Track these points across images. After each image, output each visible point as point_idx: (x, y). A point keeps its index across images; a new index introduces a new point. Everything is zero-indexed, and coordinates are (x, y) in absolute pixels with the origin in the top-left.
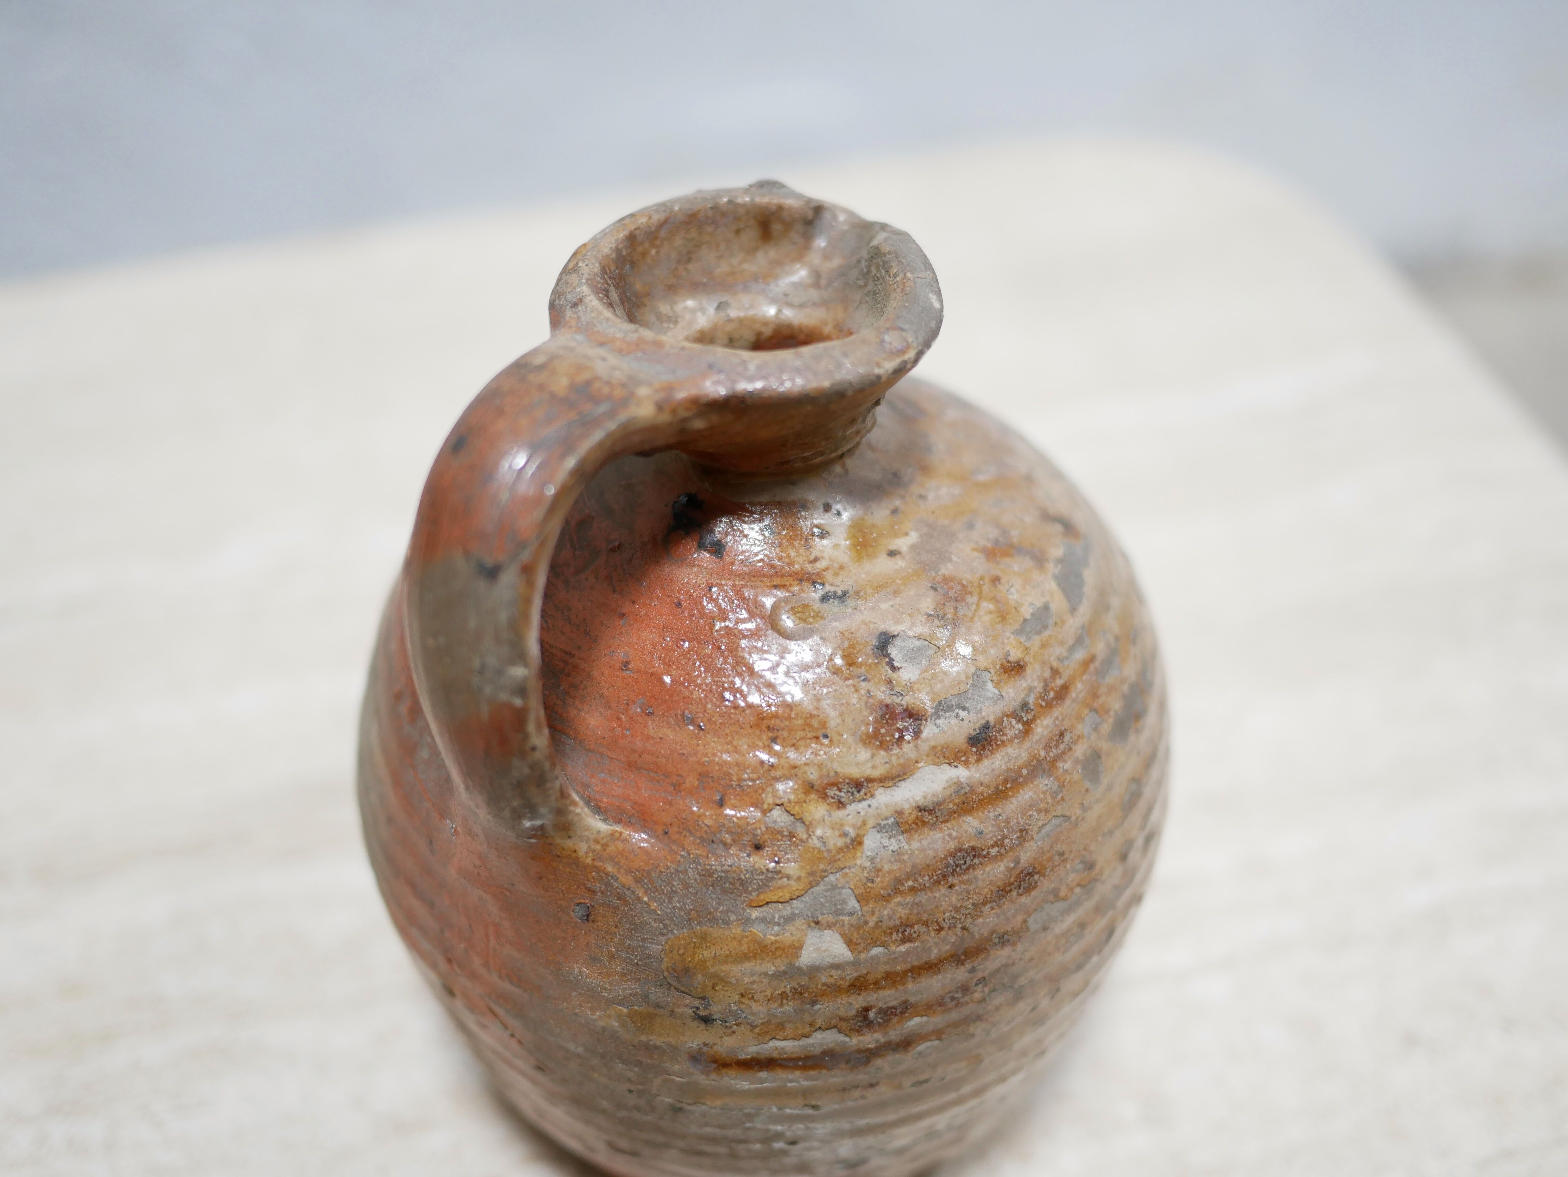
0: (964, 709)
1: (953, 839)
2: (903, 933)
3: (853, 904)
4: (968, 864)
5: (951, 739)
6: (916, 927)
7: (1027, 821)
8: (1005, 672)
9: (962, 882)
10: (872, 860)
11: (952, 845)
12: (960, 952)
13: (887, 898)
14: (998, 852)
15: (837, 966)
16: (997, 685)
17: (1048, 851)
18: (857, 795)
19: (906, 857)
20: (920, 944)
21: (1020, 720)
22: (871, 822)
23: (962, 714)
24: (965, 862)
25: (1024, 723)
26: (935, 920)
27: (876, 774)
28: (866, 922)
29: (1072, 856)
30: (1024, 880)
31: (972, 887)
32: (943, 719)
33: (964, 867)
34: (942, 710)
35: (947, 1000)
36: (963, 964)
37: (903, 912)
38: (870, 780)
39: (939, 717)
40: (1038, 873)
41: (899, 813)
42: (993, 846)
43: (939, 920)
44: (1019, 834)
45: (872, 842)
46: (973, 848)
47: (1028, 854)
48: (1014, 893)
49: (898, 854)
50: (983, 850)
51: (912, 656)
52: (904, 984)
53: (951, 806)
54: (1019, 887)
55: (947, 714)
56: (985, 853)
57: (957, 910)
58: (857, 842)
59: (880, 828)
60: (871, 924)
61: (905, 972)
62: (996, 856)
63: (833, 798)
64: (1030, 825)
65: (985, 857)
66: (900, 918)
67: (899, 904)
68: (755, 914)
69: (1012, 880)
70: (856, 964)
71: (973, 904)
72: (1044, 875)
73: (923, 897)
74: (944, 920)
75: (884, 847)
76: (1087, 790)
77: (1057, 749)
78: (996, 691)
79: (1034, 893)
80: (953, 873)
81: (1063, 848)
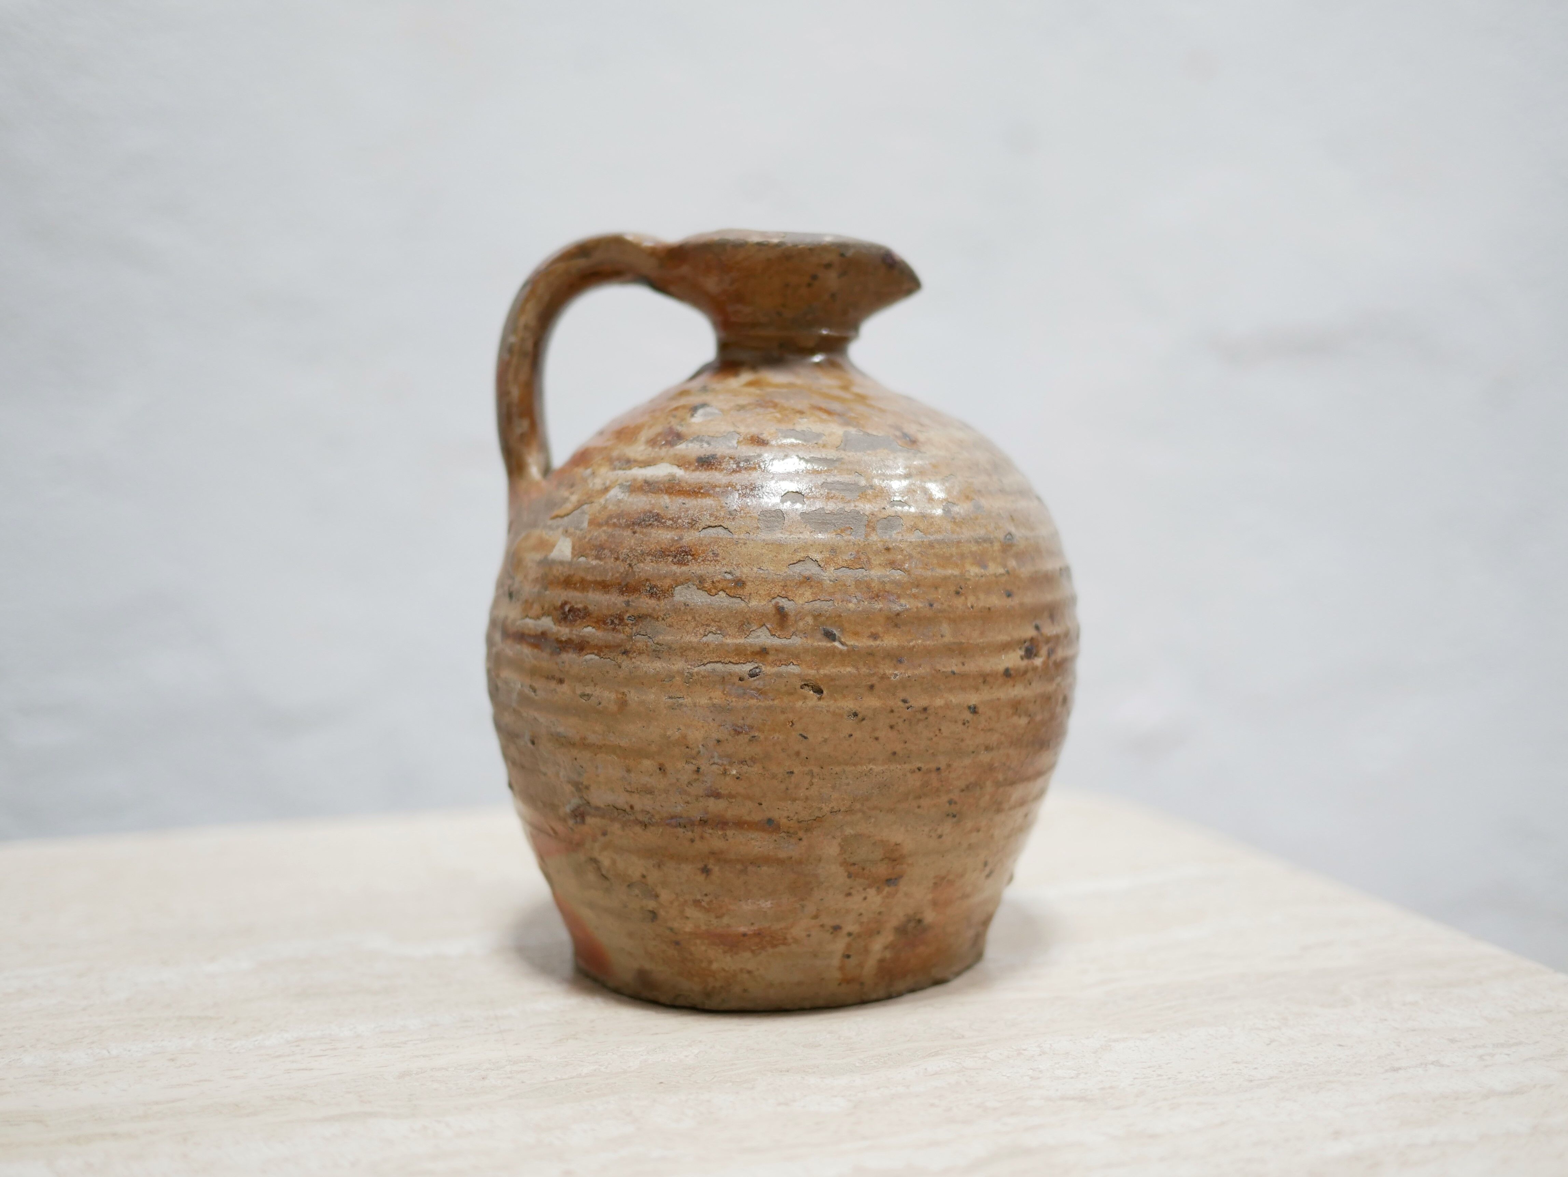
0: (709, 444)
1: (650, 504)
2: (598, 552)
3: (585, 525)
4: (650, 522)
5: (688, 455)
6: (606, 551)
7: (700, 517)
8: (751, 440)
9: (641, 532)
10: (606, 500)
11: (648, 507)
12: (623, 584)
13: (600, 525)
14: (672, 524)
15: (562, 563)
16: (738, 442)
17: (706, 546)
18: (624, 466)
19: (622, 505)
20: (603, 564)
21: (738, 464)
22: (619, 482)
23: (705, 445)
24: (649, 520)
25: (738, 466)
26: (618, 551)
27: (640, 459)
28: (585, 537)
29: (724, 562)
30: (680, 554)
31: (645, 539)
32: (693, 444)
33: (647, 523)
34: (697, 440)
35: (609, 621)
36: (622, 594)
37: (604, 537)
38: (635, 461)
39: (692, 442)
40: (693, 555)
41: (635, 480)
42: (670, 519)
43: (620, 552)
44: (690, 521)
45: (615, 493)
46: (658, 514)
47: (690, 538)
48: (670, 559)
49: (620, 501)
50: (663, 518)
51: (707, 415)
52: (588, 592)
53: (661, 486)
54: (675, 557)
55: (697, 443)
56: (663, 521)
57: (631, 550)
58: (606, 489)
59: (621, 485)
60: (587, 540)
61: (591, 582)
62: (668, 527)
63: (614, 465)
64: (701, 520)
65: (662, 523)
66: (601, 541)
67: (604, 532)
68: (550, 522)
69: (672, 549)
70: (570, 564)
71: (641, 551)
72: (696, 560)
73: (617, 532)
74: (622, 553)
75: (616, 496)
76: (758, 528)
77: (750, 491)
78: (736, 445)
79: (684, 568)
80: (639, 524)
81: (720, 551)
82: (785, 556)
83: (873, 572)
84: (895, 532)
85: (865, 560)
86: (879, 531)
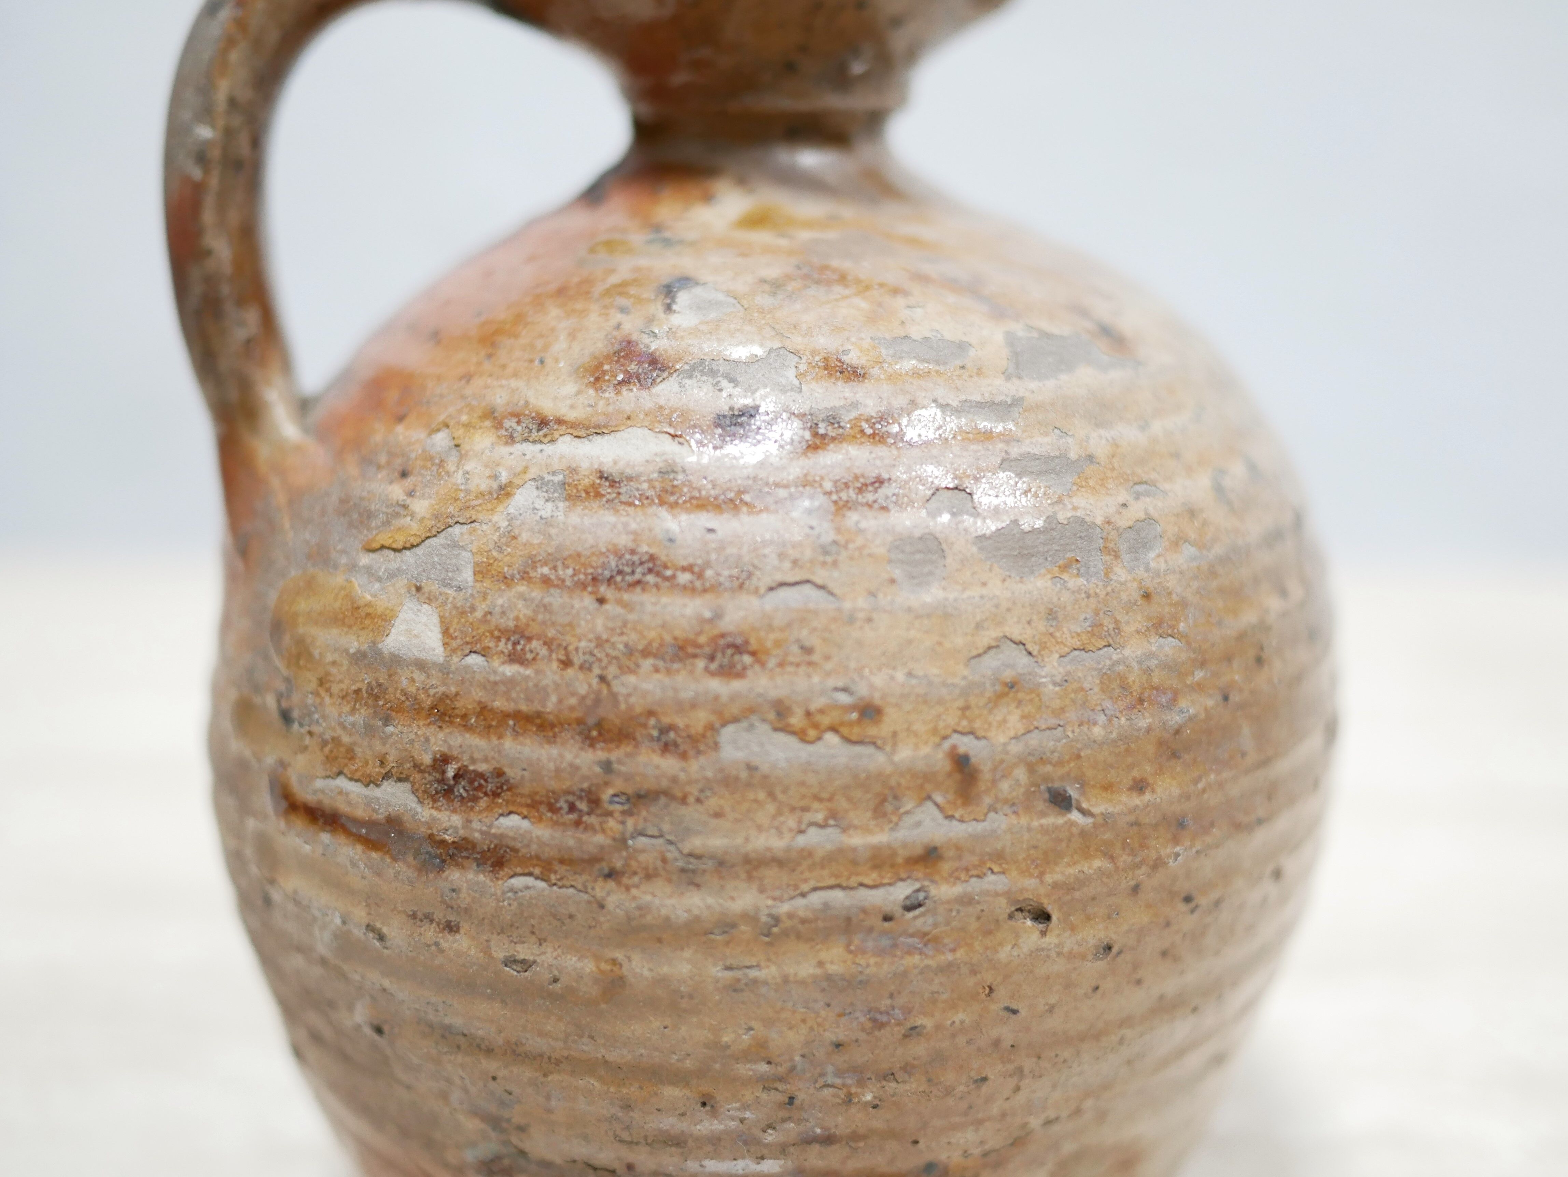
0: (732, 380)
1: (628, 533)
2: (515, 644)
3: (467, 575)
4: (637, 576)
5: (692, 407)
6: (535, 644)
7: (756, 561)
8: (826, 368)
9: (620, 602)
10: (511, 519)
11: (624, 541)
12: (591, 721)
13: (506, 580)
14: (691, 582)
15: (421, 665)
16: (802, 376)
17: (782, 630)
18: (534, 434)
19: (553, 531)
20: (532, 675)
21: (813, 428)
22: (533, 472)
23: (726, 387)
24: (633, 572)
25: (815, 434)
26: (564, 644)
27: (571, 416)
28: (473, 609)
29: (828, 666)
30: (724, 653)
31: (632, 617)
32: (694, 380)
33: (629, 579)
34: (701, 371)
35: (562, 804)
36: (592, 745)
37: (523, 611)
38: (560, 421)
39: (690, 377)
40: (753, 654)
41: (573, 470)
42: (684, 569)
43: (571, 648)
44: (734, 573)
45: (524, 498)
46: (652, 558)
47: (742, 613)
48: (701, 664)
49: (547, 522)
50: (666, 567)
51: (705, 306)
52: (500, 737)
53: (645, 486)
54: (712, 658)
55: (705, 378)
56: (669, 573)
57: (600, 643)
58: (504, 492)
59: (541, 483)
60: (479, 614)
61: (506, 716)
62: (685, 587)
63: (507, 430)
64: (760, 569)
65: (667, 579)
66: (517, 618)
67: (522, 597)
68: (365, 559)
69: (702, 639)
70: (444, 669)
71: (626, 645)
72: (763, 664)
73: (556, 599)
74: (577, 649)
75: (534, 509)
76: (892, 581)
77: (857, 494)
78: (796, 382)
79: (737, 685)
80: (610, 581)
81: (814, 641)
82: (959, 641)
83: (1127, 652)
84: (1152, 555)
85: (1111, 626)
86: (1126, 557)
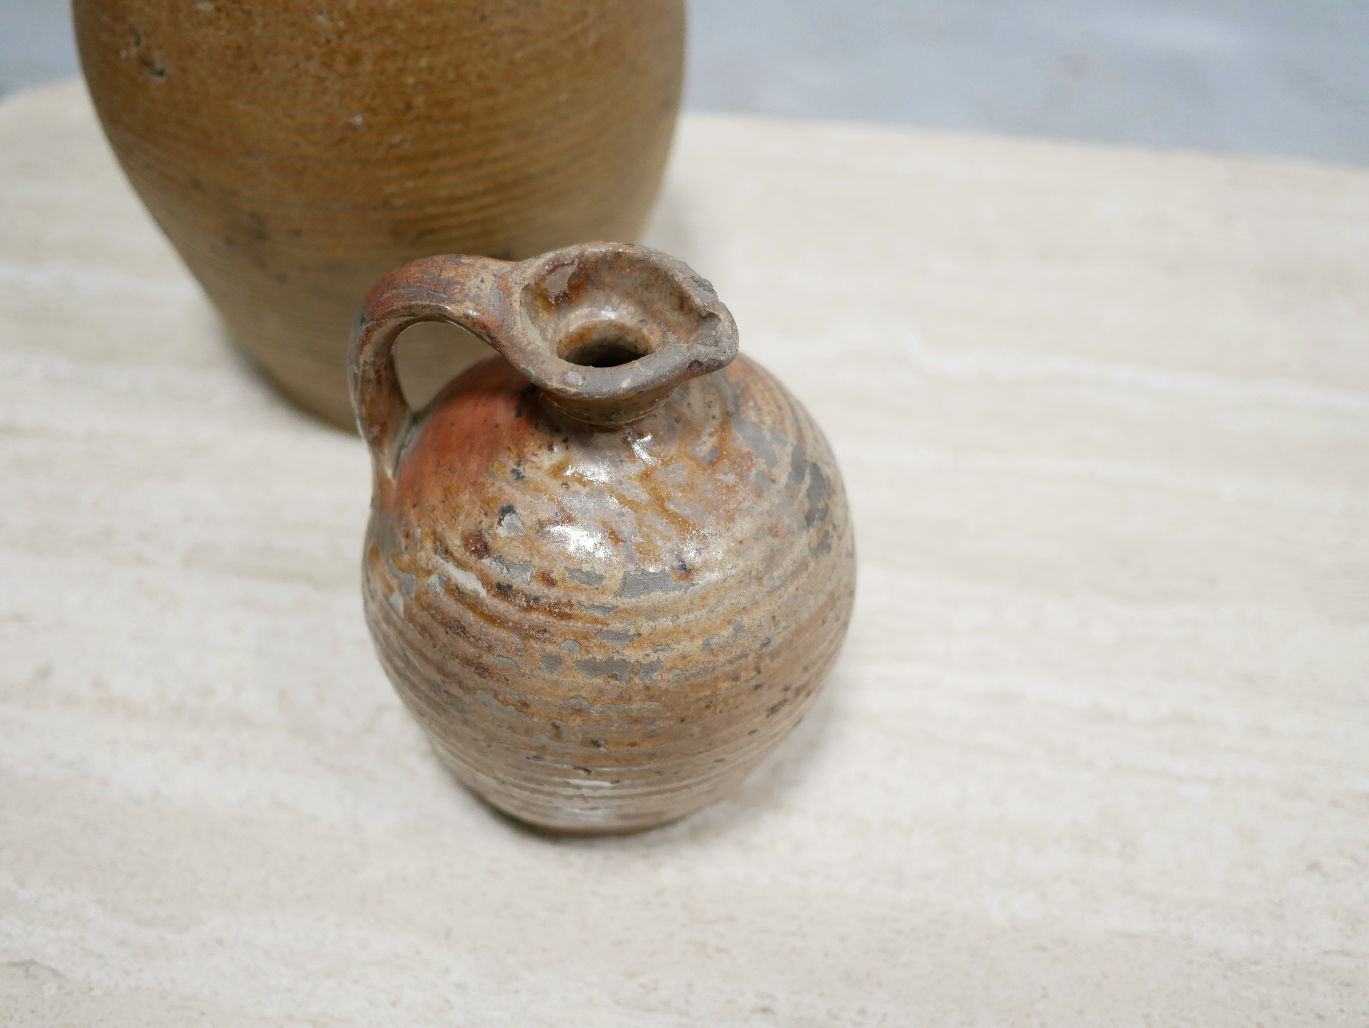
0: (508, 569)
1: (459, 614)
2: (422, 631)
3: (414, 596)
4: (459, 632)
5: (491, 574)
6: (427, 634)
7: (495, 645)
8: (542, 577)
9: (452, 636)
10: (428, 586)
11: (457, 616)
12: (440, 667)
13: (424, 609)
14: (474, 642)
15: (398, 615)
16: (532, 577)
17: (500, 670)
18: (443, 555)
19: (438, 599)
21: (528, 602)
22: (439, 571)
23: (505, 571)
24: (458, 630)
25: (528, 605)
26: (435, 640)
27: (456, 555)
29: (513, 687)
30: (480, 669)
31: (455, 644)
32: (496, 563)
34: (499, 560)
35: (431, 684)
37: (425, 620)
38: (452, 555)
39: (495, 561)
40: (489, 673)
41: (449, 579)
42: (473, 637)
44: (488, 646)
45: (434, 579)
46: (464, 628)
47: (487, 660)
48: (473, 669)
49: (437, 595)
50: (468, 633)
51: (511, 527)
53: (468, 600)
54: (477, 669)
55: (499, 564)
56: (468, 635)
57: (445, 646)
58: (429, 573)
59: (440, 577)
60: (414, 611)
62: (472, 643)
63: (436, 546)
64: (496, 648)
65: (467, 637)
66: (423, 621)
67: (426, 616)
69: (474, 661)
71: (452, 652)
72: (492, 678)
73: (435, 623)
74: (438, 644)
75: (435, 586)
76: (540, 668)
77: (536, 633)
78: (529, 579)
79: (483, 680)
80: (450, 628)
81: (509, 677)
82: (561, 693)
83: (633, 706)
84: (655, 674)
85: (627, 698)
86: (642, 674)
